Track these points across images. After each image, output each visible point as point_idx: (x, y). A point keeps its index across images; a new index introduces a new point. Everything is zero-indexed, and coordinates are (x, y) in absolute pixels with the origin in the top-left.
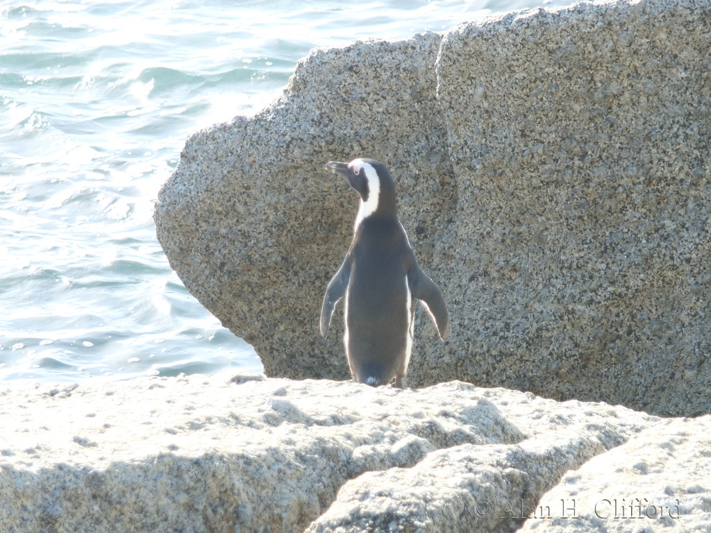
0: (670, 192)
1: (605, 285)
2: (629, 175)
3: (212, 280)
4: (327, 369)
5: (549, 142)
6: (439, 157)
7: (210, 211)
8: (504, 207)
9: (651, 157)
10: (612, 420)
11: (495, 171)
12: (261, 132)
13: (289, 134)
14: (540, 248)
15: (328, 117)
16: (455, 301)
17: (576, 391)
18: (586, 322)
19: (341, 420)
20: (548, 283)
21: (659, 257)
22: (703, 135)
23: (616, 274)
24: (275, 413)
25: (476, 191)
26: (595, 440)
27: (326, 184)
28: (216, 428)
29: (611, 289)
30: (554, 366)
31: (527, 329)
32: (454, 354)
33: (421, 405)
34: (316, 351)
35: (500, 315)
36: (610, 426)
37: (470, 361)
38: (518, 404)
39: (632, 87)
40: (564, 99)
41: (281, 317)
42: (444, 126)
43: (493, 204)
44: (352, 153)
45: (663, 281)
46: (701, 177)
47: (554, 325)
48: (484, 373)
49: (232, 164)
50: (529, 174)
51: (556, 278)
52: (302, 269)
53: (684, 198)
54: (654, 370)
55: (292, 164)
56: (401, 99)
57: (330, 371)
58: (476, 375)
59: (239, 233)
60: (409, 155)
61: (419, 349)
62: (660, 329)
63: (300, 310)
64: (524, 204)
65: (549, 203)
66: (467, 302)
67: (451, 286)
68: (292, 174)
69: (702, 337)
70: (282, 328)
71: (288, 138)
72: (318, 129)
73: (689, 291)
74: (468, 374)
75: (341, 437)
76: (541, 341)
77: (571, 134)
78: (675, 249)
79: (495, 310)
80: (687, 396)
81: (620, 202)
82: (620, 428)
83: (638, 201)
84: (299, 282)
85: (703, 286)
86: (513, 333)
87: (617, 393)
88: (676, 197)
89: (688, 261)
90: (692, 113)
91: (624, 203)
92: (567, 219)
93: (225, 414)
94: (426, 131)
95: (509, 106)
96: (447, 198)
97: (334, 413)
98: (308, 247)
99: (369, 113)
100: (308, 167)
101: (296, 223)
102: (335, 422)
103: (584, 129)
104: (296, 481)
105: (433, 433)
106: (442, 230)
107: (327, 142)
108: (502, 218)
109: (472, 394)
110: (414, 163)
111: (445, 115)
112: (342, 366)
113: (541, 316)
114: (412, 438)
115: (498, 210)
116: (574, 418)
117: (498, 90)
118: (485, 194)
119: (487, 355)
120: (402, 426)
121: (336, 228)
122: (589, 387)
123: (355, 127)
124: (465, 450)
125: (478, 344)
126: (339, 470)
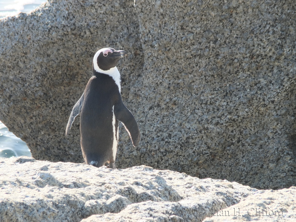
0: (264, 63)
1: (226, 114)
2: (241, 52)
3: (4, 105)
4: (67, 157)
5: (197, 33)
6: (134, 39)
7: (4, 66)
8: (170, 69)
9: (254, 43)
10: (230, 190)
11: (166, 48)
12: (35, 22)
13: (50, 24)
14: (189, 92)
15: (72, 15)
16: (141, 121)
17: (207, 173)
18: (214, 135)
19: (78, 185)
20: (193, 112)
21: (257, 99)
22: (283, 31)
23: (232, 108)
24: (42, 180)
25: (155, 59)
26: (221, 201)
27: (70, 53)
28: (8, 188)
29: (229, 116)
30: (196, 159)
31: (181, 137)
32: (139, 150)
33: (123, 178)
34: (62, 147)
35: (166, 129)
36: (230, 193)
37: (148, 155)
38: (178, 179)
39: (244, 3)
40: (206, 9)
41: (42, 127)
42: (137, 22)
43: (164, 67)
44: (85, 36)
45: (259, 113)
46: (282, 55)
47: (196, 136)
48: (156, 162)
49: (18, 40)
50: (185, 51)
51: (198, 109)
52: (55, 100)
53: (272, 67)
54: (252, 163)
55: (51, 41)
56: (114, 6)
57: (69, 158)
58: (151, 163)
59: (20, 79)
60: (117, 38)
61: (120, 147)
62: (256, 140)
63: (53, 123)
64: (181, 67)
65: (196, 67)
66: (147, 122)
67: (138, 112)
68: (51, 46)
69: (279, 145)
70: (43, 133)
71: (49, 26)
72: (66, 22)
73: (273, 119)
74: (147, 162)
75: (78, 195)
76: (189, 145)
77: (209, 29)
78: (266, 95)
79: (163, 126)
80: (270, 178)
81: (235, 68)
83: (246, 67)
84: (53, 108)
85: (280, 117)
86: (173, 140)
87: (231, 175)
88: (267, 66)
89: (273, 102)
90: (278, 19)
91: (238, 68)
92: (205, 76)
93: (13, 179)
94: (127, 24)
95: (174, 12)
96: (138, 63)
97: (75, 181)
98: (59, 88)
99: (95, 13)
100: (60, 43)
101: (52, 74)
102: (75, 186)
103: (216, 26)
104: (53, 219)
105: (130, 194)
106: (135, 80)
107: (71, 29)
108: (168, 75)
109: (152, 173)
110: (120, 42)
111: (139, 16)
112: (76, 155)
113: (189, 131)
114: (118, 196)
115: (166, 70)
116: (209, 188)
117: (169, 2)
118: (160, 61)
119: (158, 151)
120: (113, 190)
121: (75, 77)
122: (215, 171)
123: (87, 21)
124: (148, 204)
125: (153, 145)
126: (77, 213)
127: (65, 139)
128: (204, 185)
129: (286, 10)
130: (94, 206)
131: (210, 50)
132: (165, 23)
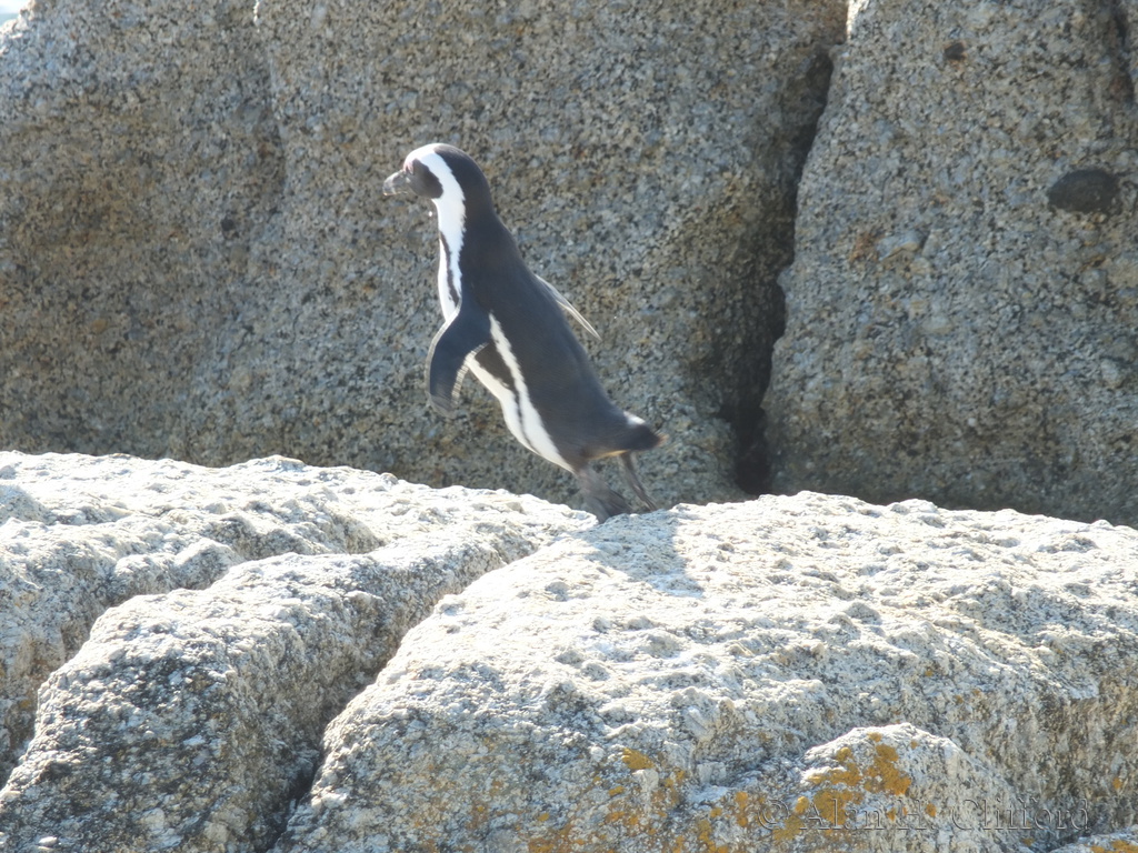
0: (611, 167)
2: (547, 141)
4: (86, 436)
5: (426, 91)
6: (256, 114)
8: (356, 191)
9: (582, 114)
10: (515, 517)
11: (343, 135)
13: (28, 78)
14: (411, 252)
15: (88, 51)
16: (281, 332)
17: (465, 470)
19: (97, 515)
21: (593, 267)
22: (660, 81)
25: (314, 166)
26: (487, 548)
27: (84, 155)
30: (432, 433)
31: (391, 375)
32: (279, 413)
33: (220, 492)
34: (70, 409)
35: (348, 356)
36: (512, 526)
37: (304, 425)
38: (370, 491)
40: (449, 26)
41: (15, 357)
42: (265, 66)
43: (340, 185)
44: (125, 107)
45: (600, 303)
46: (658, 144)
48: (324, 443)
50: (394, 140)
52: (48, 283)
53: (632, 177)
55: (34, 123)
56: (200, 25)
57: (90, 440)
58: (313, 445)
60: (212, 111)
63: (45, 345)
66: (299, 335)
67: (274, 309)
68: (33, 139)
69: (659, 389)
70: (17, 373)
71: (26, 83)
72: (72, 71)
73: (639, 319)
74: (300, 445)
75: (98, 542)
76: (413, 395)
77: (459, 79)
78: (618, 255)
79: (341, 346)
81: (534, 182)
82: (527, 529)
83: (562, 181)
84: (43, 304)
85: (660, 312)
86: (370, 382)
88: (619, 175)
89: (638, 273)
90: (644, 47)
91: (541, 184)
94: (238, 74)
95: (365, 37)
96: (271, 176)
97: (87, 505)
98: (57, 249)
99: (151, 45)
100: (57, 127)
101: (39, 214)
102: (88, 518)
103: (479, 71)
104: (27, 609)
105: (238, 537)
106: (262, 225)
107: (86, 90)
108: (352, 207)
109: (301, 477)
110: (219, 122)
111: (268, 49)
112: (108, 431)
113: (412, 356)
114: (207, 543)
115: (347, 195)
116: (456, 514)
117: (348, 11)
118: (328, 170)
119: (329, 415)
120: (192, 526)
121: (100, 221)
122: (485, 465)
123: (130, 67)
124: (287, 562)
125: (316, 399)
126: (95, 592)
127: (77, 387)
128: (442, 506)
129: (667, 24)
130: (140, 571)
131: (462, 137)
132: (340, 67)
